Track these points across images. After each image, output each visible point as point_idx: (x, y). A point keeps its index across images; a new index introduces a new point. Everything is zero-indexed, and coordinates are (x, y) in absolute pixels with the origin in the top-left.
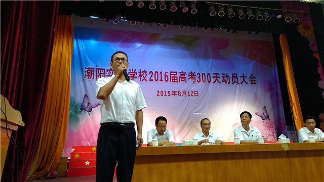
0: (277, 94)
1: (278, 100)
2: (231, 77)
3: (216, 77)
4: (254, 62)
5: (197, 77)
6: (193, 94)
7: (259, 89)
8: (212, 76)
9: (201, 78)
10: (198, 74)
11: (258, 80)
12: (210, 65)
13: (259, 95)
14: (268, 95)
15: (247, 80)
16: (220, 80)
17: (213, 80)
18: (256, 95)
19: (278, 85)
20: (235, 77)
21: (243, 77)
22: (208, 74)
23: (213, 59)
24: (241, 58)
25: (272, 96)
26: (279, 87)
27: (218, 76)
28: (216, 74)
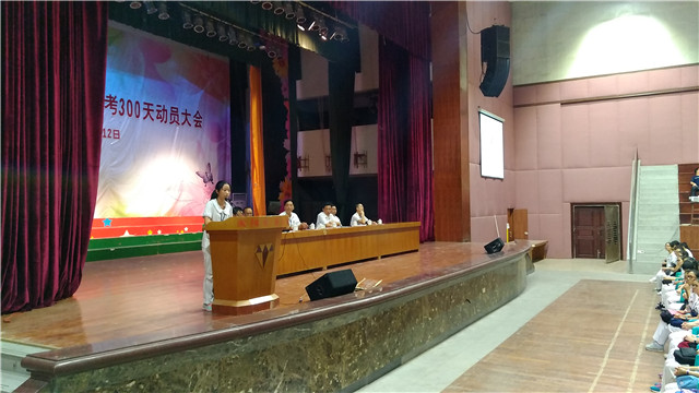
0: (226, 145)
1: (225, 155)
2: (169, 112)
3: (148, 110)
4: (202, 92)
5: (119, 105)
6: (112, 135)
7: (205, 136)
8: (142, 106)
9: (125, 107)
10: (122, 100)
11: (205, 123)
12: (140, 87)
13: (203, 145)
14: (215, 145)
15: (191, 119)
16: (154, 115)
17: (143, 114)
18: (199, 145)
19: (229, 131)
20: (175, 112)
21: (186, 114)
22: (137, 102)
23: (145, 76)
24: (186, 81)
25: (219, 148)
26: (229, 136)
27: (151, 107)
28: (149, 104)
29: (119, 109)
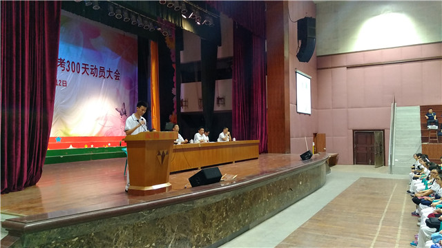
0: (135, 91)
1: (134, 97)
2: (99, 70)
3: (85, 68)
4: (120, 58)
5: (66, 65)
6: (61, 84)
7: (121, 85)
8: (81, 66)
9: (70, 66)
10: (68, 61)
11: (122, 77)
12: (80, 53)
13: (120, 91)
14: (128, 91)
15: (112, 75)
16: (89, 71)
17: (82, 71)
18: (118, 91)
19: (137, 83)
20: (102, 70)
21: (110, 71)
22: (78, 63)
23: (83, 47)
24: (110, 51)
25: (130, 93)
26: (137, 86)
27: (87, 67)
28: (86, 65)
29: (66, 67)
